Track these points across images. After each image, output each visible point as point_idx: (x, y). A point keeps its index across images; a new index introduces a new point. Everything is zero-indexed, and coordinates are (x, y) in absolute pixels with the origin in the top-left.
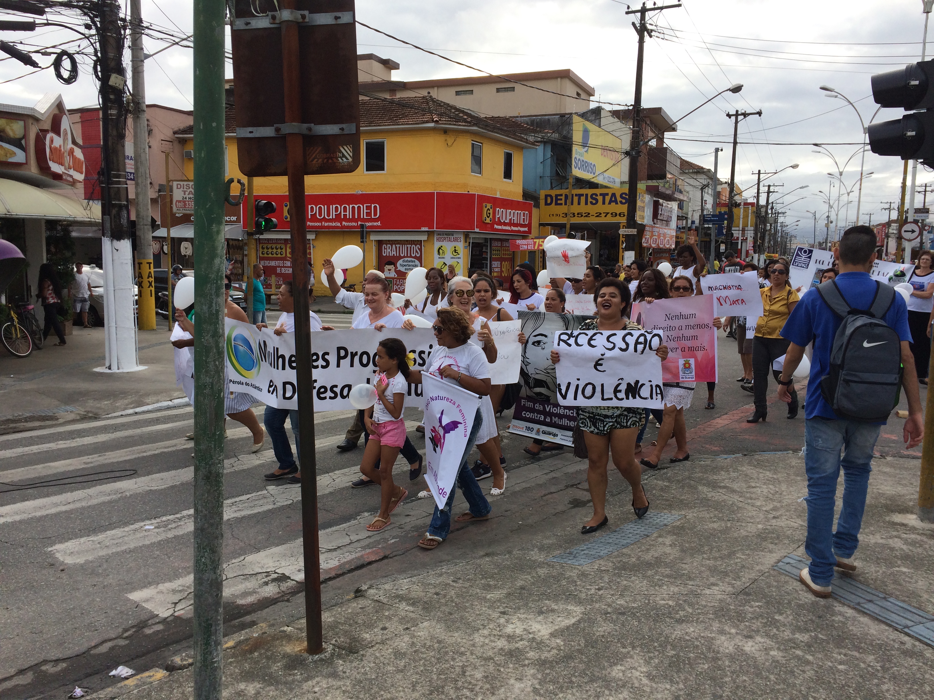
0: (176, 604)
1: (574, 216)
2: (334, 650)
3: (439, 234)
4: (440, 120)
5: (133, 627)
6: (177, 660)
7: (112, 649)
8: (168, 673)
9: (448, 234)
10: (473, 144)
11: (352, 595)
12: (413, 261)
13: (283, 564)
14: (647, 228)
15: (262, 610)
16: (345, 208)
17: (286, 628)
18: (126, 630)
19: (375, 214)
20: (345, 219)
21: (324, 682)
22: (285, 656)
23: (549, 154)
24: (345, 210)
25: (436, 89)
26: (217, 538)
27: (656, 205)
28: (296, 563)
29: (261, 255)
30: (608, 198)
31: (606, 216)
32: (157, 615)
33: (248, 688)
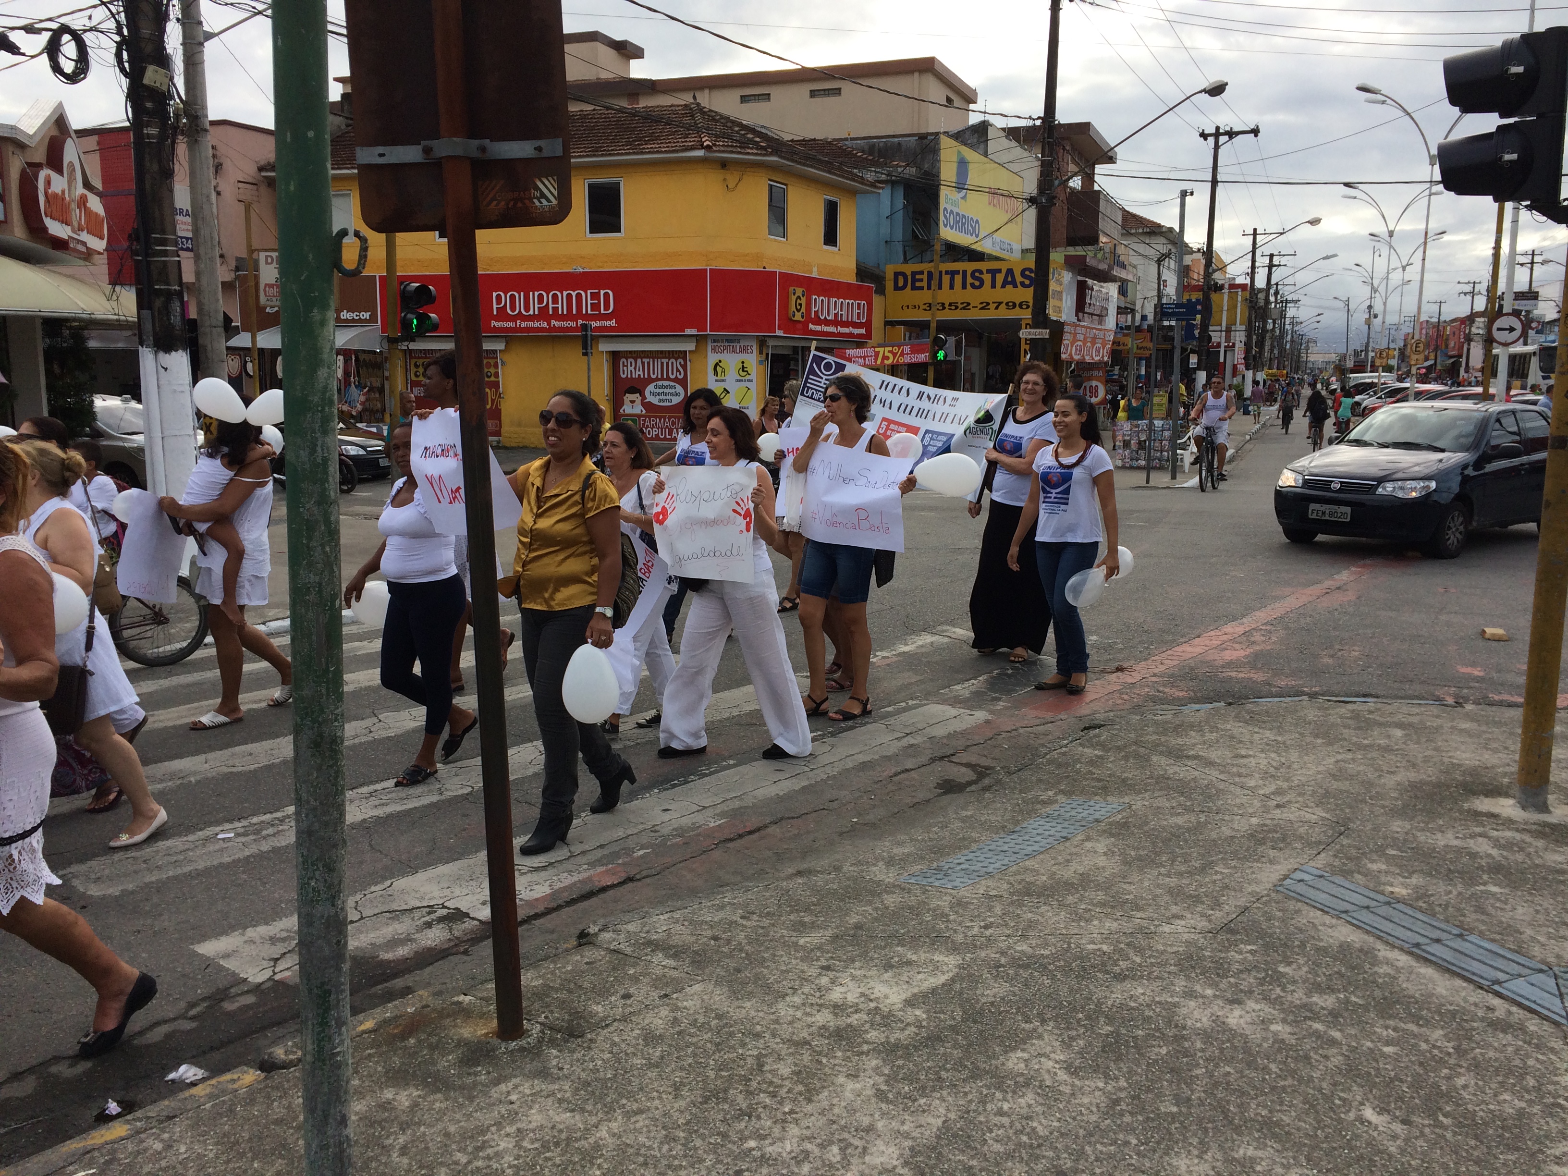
0: (278, 959)
1: (944, 308)
2: (543, 1033)
3: (715, 341)
4: (715, 145)
5: (204, 999)
6: (280, 1053)
7: (169, 1036)
8: (263, 1075)
9: (730, 340)
10: (771, 186)
11: (574, 942)
12: (671, 387)
13: (457, 892)
14: (1067, 328)
15: (421, 969)
16: (555, 297)
17: (461, 998)
18: (192, 1005)
19: (607, 307)
20: (556, 316)
21: (527, 1085)
22: (461, 1043)
23: (900, 202)
24: (555, 299)
25: (707, 91)
26: (335, 846)
27: (1082, 290)
28: (479, 890)
29: (414, 378)
30: (1000, 278)
31: (997, 308)
32: (245, 980)
33: (398, 1098)
